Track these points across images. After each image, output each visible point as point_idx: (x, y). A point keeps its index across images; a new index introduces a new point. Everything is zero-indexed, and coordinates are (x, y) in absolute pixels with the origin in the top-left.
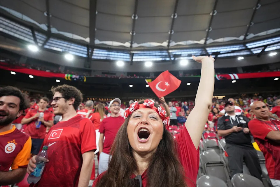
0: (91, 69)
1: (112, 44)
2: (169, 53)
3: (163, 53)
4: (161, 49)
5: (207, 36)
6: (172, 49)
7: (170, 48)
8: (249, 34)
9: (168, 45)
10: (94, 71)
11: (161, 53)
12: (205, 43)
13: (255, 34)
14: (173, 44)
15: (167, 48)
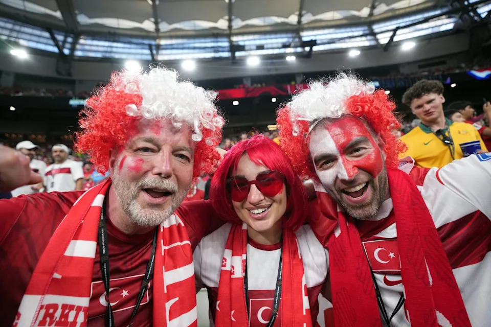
0: (74, 77)
1: (118, 24)
2: (231, 42)
3: (217, 42)
4: (215, 34)
5: (301, 9)
6: (237, 34)
7: (233, 31)
8: (378, 5)
9: (230, 27)
10: (81, 82)
11: (214, 42)
12: (299, 22)
13: (388, 5)
14: (238, 23)
15: (228, 32)
